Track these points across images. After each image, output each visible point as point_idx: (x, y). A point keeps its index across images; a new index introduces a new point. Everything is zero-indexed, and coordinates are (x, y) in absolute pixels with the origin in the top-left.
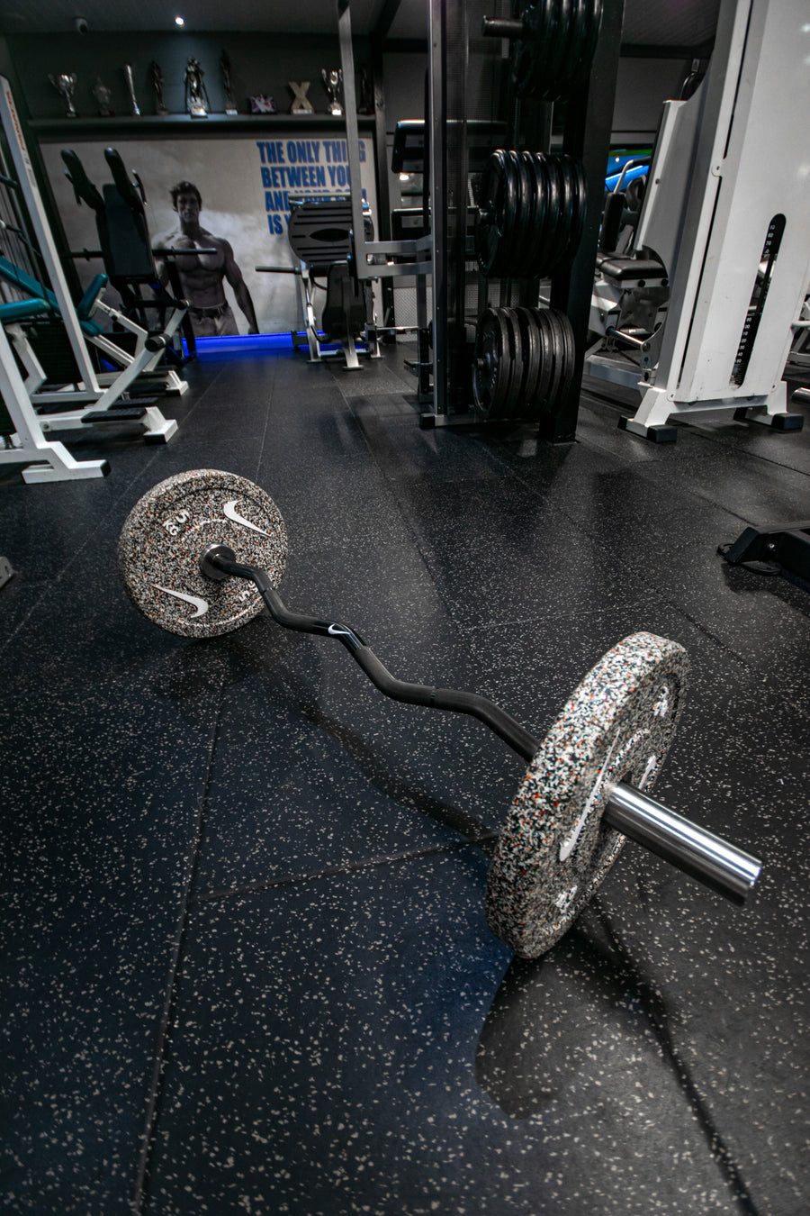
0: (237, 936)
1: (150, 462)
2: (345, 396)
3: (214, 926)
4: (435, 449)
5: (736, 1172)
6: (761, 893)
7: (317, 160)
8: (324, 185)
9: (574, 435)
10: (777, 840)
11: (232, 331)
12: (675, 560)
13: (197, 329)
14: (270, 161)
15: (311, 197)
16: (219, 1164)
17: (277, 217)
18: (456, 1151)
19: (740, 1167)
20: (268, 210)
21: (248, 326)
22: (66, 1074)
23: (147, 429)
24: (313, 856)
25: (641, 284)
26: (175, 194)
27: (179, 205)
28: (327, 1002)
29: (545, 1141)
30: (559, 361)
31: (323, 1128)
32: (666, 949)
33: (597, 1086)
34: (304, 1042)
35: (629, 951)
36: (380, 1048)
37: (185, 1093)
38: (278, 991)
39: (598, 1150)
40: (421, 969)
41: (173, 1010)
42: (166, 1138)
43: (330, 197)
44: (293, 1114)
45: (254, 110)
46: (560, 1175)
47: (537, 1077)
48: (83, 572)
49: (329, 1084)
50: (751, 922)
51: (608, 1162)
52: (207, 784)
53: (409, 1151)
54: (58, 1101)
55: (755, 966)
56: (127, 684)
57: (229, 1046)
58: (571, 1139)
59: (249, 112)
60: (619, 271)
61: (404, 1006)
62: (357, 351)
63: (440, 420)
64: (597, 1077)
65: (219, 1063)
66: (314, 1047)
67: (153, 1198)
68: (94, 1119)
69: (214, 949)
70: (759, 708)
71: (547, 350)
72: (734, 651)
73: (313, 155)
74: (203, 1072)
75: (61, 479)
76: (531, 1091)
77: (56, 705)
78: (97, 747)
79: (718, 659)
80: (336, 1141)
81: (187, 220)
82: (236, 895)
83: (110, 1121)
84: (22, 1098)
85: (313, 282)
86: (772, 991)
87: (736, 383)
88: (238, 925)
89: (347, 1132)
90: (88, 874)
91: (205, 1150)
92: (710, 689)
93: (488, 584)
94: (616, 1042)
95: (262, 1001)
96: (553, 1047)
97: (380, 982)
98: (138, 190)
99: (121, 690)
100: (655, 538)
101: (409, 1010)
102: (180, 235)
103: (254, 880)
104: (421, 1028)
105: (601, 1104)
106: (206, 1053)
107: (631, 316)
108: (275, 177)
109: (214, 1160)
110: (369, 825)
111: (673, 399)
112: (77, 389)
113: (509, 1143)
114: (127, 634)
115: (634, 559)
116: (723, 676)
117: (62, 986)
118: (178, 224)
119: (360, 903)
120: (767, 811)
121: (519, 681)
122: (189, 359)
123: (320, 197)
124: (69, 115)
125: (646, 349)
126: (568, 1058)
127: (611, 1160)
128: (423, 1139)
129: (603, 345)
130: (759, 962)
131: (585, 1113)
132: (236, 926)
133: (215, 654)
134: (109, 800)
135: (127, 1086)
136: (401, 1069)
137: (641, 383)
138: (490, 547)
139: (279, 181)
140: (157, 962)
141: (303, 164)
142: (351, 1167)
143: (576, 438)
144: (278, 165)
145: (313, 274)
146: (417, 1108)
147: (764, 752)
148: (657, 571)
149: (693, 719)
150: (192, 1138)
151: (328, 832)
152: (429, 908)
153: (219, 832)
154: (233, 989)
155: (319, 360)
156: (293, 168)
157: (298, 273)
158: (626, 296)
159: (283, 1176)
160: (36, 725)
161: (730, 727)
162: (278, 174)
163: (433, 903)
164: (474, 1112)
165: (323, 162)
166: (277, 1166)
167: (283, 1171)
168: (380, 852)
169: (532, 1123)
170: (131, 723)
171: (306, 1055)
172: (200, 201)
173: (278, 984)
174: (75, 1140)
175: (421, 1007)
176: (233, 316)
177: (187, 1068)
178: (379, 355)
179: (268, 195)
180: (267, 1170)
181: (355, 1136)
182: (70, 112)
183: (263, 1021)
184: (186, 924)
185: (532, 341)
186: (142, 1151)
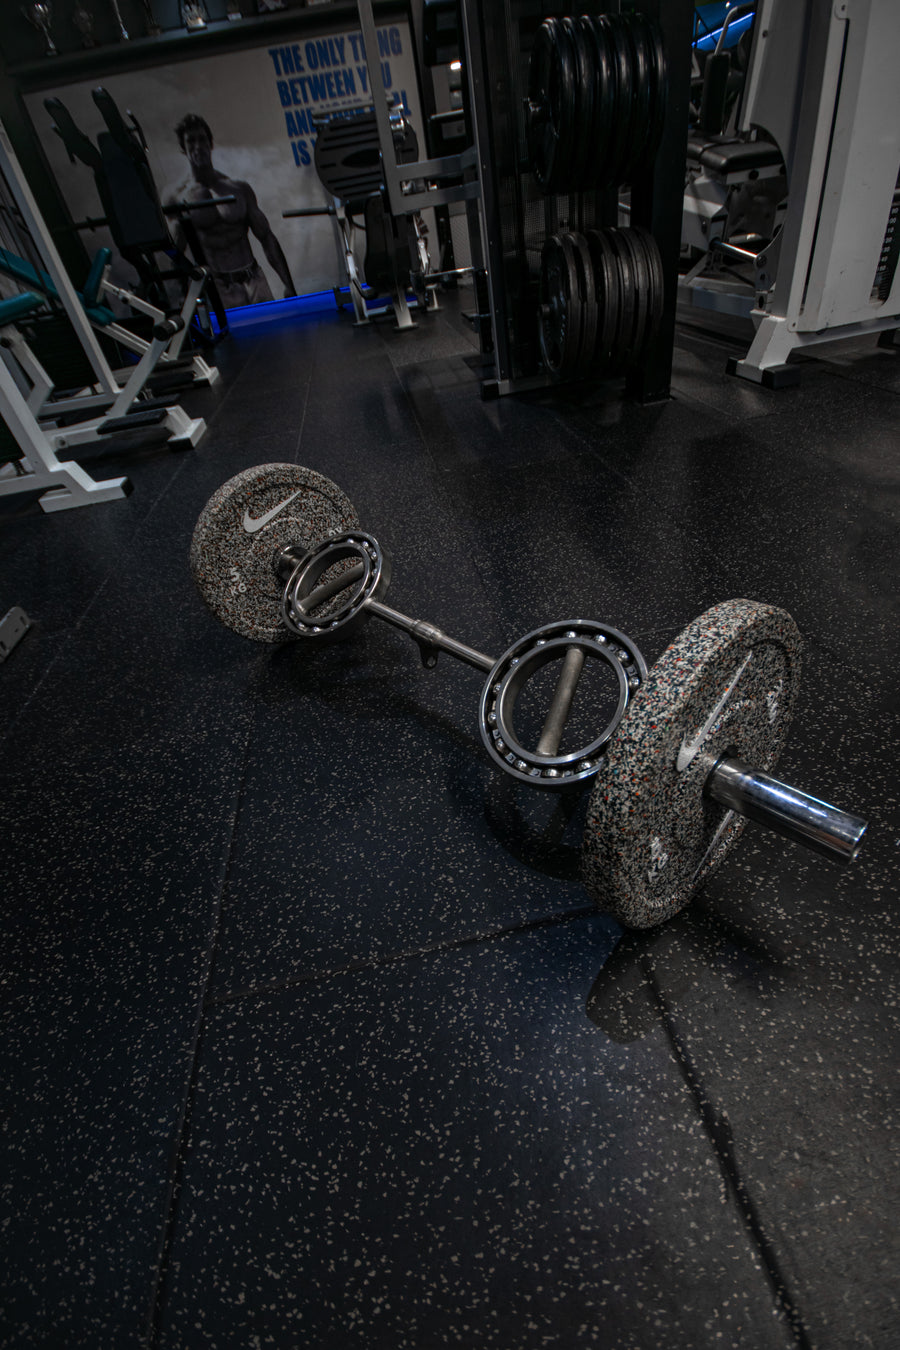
0: (254, 1043)
1: (176, 473)
2: (395, 365)
3: (231, 1032)
4: (498, 426)
5: (802, 1333)
6: (863, 987)
7: (343, 61)
8: (354, 92)
9: (669, 390)
10: (888, 918)
11: (265, 297)
12: (786, 549)
13: (227, 300)
14: (287, 72)
15: (340, 112)
16: (230, 1300)
17: (303, 144)
18: (481, 1296)
19: (806, 1328)
20: (290, 135)
21: (283, 288)
22: (79, 1197)
23: (172, 434)
24: (337, 949)
25: (753, 176)
26: (180, 132)
27: (187, 146)
28: (348, 1120)
29: (580, 1288)
30: (643, 297)
31: (338, 1265)
32: (737, 1059)
33: (644, 1226)
34: (323, 1166)
35: (693, 1062)
36: (403, 1174)
37: (198, 1220)
38: (297, 1107)
39: (641, 1301)
40: (451, 1082)
41: (186, 1127)
42: (177, 1270)
43: (362, 108)
44: (308, 1248)
45: (261, 10)
46: (596, 1329)
47: (576, 1213)
48: (103, 616)
49: (347, 1215)
50: (846, 1024)
51: (652, 1316)
52: (229, 864)
53: (430, 1294)
54: (71, 1225)
55: (848, 1080)
56: (146, 749)
57: (244, 1169)
58: (610, 1287)
59: (256, 13)
60: (724, 161)
61: (432, 1126)
62: (409, 304)
63: (504, 386)
64: (646, 1215)
65: (233, 1188)
66: (333, 1172)
67: (164, 1334)
68: (106, 1247)
69: (230, 1058)
70: (879, 743)
71: (627, 283)
72: (854, 669)
73: (338, 56)
74: (216, 1198)
75: (81, 504)
76: (568, 1229)
77: (73, 777)
78: (115, 825)
79: (831, 680)
80: (352, 1279)
81: (198, 164)
82: (254, 995)
83: (122, 1250)
84: (36, 1222)
85: (351, 222)
86: (865, 1112)
87: (880, 298)
88: (257, 1031)
89: (364, 1270)
90: (103, 973)
91: (216, 1284)
92: (819, 722)
93: (552, 599)
94: (671, 1173)
95: (279, 1118)
96: (596, 1178)
97: (406, 1097)
98: (136, 134)
99: (140, 756)
100: (763, 522)
101: (437, 1131)
102: (192, 183)
103: (274, 978)
104: (449, 1152)
105: (648, 1247)
106: (219, 1176)
107: (743, 220)
108: (295, 92)
109: (225, 1296)
110: (402, 909)
111: (796, 329)
112: (95, 392)
113: (540, 1289)
114: (148, 689)
115: (733, 552)
116: (836, 703)
117: (76, 1099)
118: (188, 169)
119: (389, 1004)
120: (878, 881)
121: (582, 724)
122: (220, 337)
123: (351, 110)
124: (49, 54)
125: (761, 263)
126: (613, 1191)
127: (655, 1313)
128: (445, 1281)
129: (708, 264)
130: (853, 1076)
131: (629, 1256)
132: (254, 1031)
133: (240, 707)
134: (125, 886)
135: (139, 1211)
136: (425, 1200)
137: (754, 312)
138: (556, 551)
139: (300, 96)
140: (171, 1074)
141: (326, 70)
142: (366, 1308)
143: (672, 393)
144: (297, 75)
145: (350, 213)
146: (440, 1245)
147: (881, 802)
148: (762, 567)
149: (793, 763)
150: (203, 1270)
151: (356, 919)
152: (464, 1009)
153: (238, 922)
154: (249, 1104)
155: (367, 321)
156: (315, 77)
157: (333, 213)
158: (735, 194)
159: (295, 1316)
160: (53, 802)
161: (839, 771)
162: (298, 87)
163: (469, 1003)
164: (503, 1251)
165: (351, 64)
166: (290, 1305)
167: (295, 1311)
168: (412, 943)
169: (567, 1266)
170: (150, 795)
171: (324, 1180)
172: (210, 137)
173: (296, 1099)
174: (87, 1270)
175: (450, 1128)
176: (264, 278)
177: (201, 1192)
178: (436, 306)
179: (289, 116)
180: (278, 1309)
181: (372, 1274)
182: (50, 49)
183: (280, 1141)
184: (202, 1030)
185: (608, 274)
186: (153, 1283)
